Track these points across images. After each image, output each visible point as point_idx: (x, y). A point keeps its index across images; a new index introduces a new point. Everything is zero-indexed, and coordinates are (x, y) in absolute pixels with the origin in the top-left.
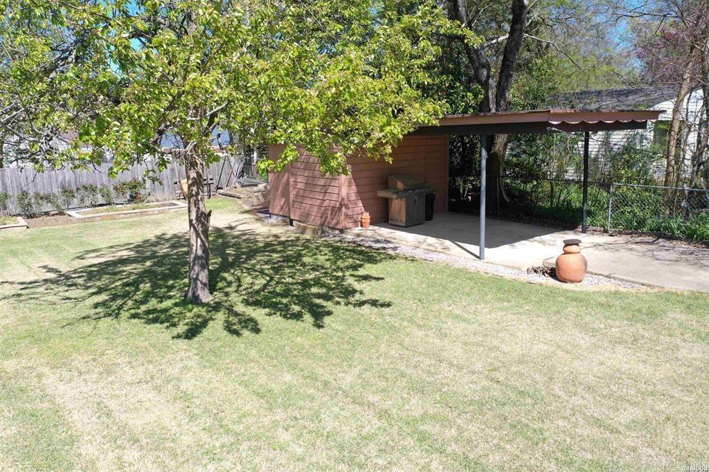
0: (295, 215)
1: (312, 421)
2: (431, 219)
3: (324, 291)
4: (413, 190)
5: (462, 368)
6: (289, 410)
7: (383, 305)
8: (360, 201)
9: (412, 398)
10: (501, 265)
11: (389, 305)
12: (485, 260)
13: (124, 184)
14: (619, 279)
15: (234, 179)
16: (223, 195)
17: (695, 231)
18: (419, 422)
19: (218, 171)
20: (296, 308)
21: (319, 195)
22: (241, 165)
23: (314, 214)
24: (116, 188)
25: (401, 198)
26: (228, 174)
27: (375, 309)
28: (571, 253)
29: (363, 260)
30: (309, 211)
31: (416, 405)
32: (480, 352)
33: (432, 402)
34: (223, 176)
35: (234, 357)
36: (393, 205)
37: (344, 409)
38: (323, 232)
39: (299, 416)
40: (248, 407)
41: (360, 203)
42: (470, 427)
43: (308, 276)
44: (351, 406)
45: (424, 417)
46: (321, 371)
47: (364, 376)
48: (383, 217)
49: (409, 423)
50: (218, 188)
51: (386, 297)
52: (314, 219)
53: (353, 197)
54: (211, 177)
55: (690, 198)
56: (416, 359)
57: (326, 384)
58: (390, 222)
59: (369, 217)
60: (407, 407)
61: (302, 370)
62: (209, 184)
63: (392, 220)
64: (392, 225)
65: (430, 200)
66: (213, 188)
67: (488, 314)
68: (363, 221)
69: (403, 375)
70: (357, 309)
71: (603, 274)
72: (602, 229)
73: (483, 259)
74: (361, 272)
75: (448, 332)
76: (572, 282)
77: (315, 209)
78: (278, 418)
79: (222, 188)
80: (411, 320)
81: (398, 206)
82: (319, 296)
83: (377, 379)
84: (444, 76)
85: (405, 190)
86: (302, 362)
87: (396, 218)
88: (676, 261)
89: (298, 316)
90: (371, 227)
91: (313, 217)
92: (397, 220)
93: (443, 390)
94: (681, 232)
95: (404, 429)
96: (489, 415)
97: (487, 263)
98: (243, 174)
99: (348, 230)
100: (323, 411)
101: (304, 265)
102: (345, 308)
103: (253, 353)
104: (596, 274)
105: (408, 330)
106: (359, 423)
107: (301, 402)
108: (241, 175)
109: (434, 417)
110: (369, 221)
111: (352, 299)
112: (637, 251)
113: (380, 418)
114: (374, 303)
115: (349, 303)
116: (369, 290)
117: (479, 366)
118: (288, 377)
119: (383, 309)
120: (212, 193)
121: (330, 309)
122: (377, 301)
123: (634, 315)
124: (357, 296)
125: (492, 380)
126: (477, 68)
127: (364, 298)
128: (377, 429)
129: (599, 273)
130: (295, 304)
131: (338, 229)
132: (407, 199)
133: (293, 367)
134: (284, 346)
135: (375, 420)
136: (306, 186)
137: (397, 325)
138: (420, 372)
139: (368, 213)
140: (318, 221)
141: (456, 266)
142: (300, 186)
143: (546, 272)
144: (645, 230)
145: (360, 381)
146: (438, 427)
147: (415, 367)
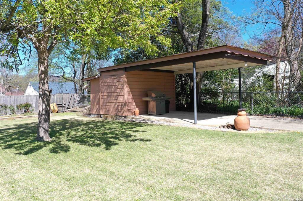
0: (102, 112)
1: (100, 192)
2: (168, 113)
3: (114, 136)
4: (160, 97)
5: (196, 164)
6: (85, 187)
7: (146, 141)
8: (134, 103)
9: (168, 179)
10: (206, 125)
11: (150, 140)
12: (197, 124)
13: (22, 105)
14: (266, 129)
15: (76, 104)
16: (70, 111)
17: (293, 112)
18: (174, 191)
19: (68, 100)
20: (98, 142)
21: (114, 101)
22: (80, 98)
23: (111, 110)
24: (17, 107)
25: (154, 101)
26: (73, 102)
27: (142, 142)
28: (242, 115)
29: (135, 126)
30: (109, 109)
31: (171, 182)
32: (204, 157)
33: (181, 180)
34: (71, 103)
35: (55, 162)
36: (150, 105)
37: (123, 186)
38: (116, 118)
39: (91, 190)
40: (55, 186)
41: (134, 104)
42: (209, 192)
43: (106, 131)
44: (127, 184)
45: (177, 188)
46: (109, 168)
47: (136, 169)
48: (145, 111)
49: (167, 192)
50: (68, 109)
51: (149, 138)
52: (111, 113)
53: (130, 101)
54: (65, 103)
55: (289, 96)
56: (167, 161)
57: (112, 174)
58: (149, 113)
59: (138, 110)
60: (165, 183)
61: (97, 167)
62: (64, 106)
63: (150, 112)
64: (149, 115)
65: (167, 103)
66: (65, 108)
67: (204, 143)
68: (136, 112)
69: (160, 168)
70: (132, 142)
71: (257, 127)
72: (249, 114)
73: (196, 123)
74: (135, 129)
75: (184, 150)
76: (244, 130)
77: (112, 108)
78: (76, 191)
79: (70, 109)
80: (162, 146)
81: (153, 105)
82: (111, 138)
83: (145, 170)
84: (172, 49)
85: (156, 97)
86: (98, 164)
87: (152, 111)
88: (290, 122)
89: (98, 145)
90: (140, 116)
91: (111, 112)
92: (152, 112)
93: (187, 174)
94: (287, 112)
95: (165, 195)
96: (220, 185)
97: (198, 125)
98: (80, 102)
99: (129, 117)
100: (108, 186)
101: (105, 128)
102: (126, 142)
103: (68, 161)
104: (254, 127)
105: (161, 150)
106: (133, 192)
107: (94, 183)
108: (79, 103)
109: (184, 188)
110: (138, 112)
111: (130, 139)
112: (270, 120)
113: (147, 190)
114: (142, 140)
115: (128, 140)
116: (138, 135)
117: (206, 163)
118: (88, 171)
119: (147, 142)
120: (65, 111)
121: (118, 142)
122: (143, 139)
123: (282, 141)
124: (132, 138)
125: (216, 168)
126: (187, 46)
127: (135, 138)
128: (146, 195)
129: (255, 126)
130: (97, 140)
131: (123, 116)
132: (157, 102)
133: (93, 166)
134: (88, 157)
135: (144, 191)
136: (108, 97)
137: (155, 148)
138: (171, 167)
139: (138, 109)
140: (114, 113)
141: (183, 126)
142: (105, 97)
143: (229, 127)
144: (269, 113)
145: (134, 172)
146: (187, 192)
147: (168, 165)
